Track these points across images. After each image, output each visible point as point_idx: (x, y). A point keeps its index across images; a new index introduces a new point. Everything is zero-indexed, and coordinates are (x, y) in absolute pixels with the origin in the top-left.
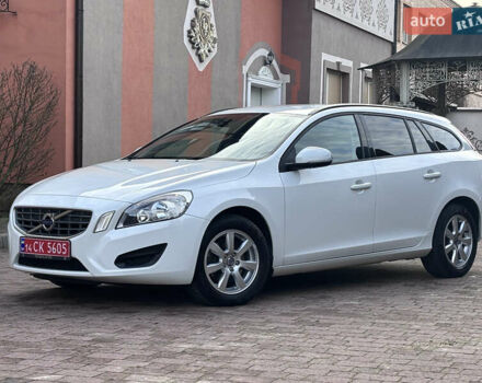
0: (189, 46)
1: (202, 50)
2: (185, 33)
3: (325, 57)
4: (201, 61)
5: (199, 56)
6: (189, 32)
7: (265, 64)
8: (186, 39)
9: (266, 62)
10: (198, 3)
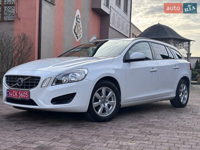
0: (74, 34)
1: (78, 35)
2: (73, 30)
4: (78, 38)
10: (77, 21)
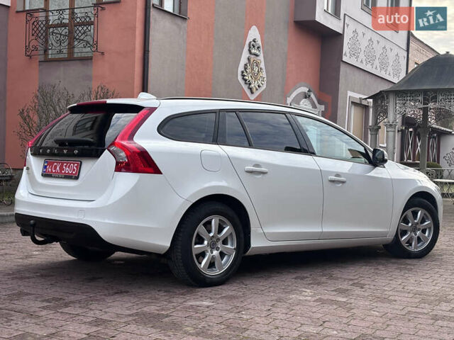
0: (242, 82)
1: (252, 85)
2: (239, 73)
3: (350, 94)
4: (252, 93)
5: (251, 89)
6: (243, 72)
7: (306, 97)
8: (240, 78)
9: (306, 96)
10: (250, 53)
